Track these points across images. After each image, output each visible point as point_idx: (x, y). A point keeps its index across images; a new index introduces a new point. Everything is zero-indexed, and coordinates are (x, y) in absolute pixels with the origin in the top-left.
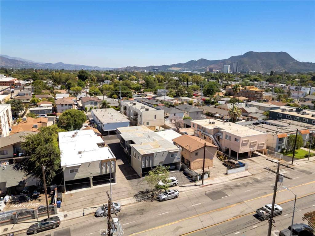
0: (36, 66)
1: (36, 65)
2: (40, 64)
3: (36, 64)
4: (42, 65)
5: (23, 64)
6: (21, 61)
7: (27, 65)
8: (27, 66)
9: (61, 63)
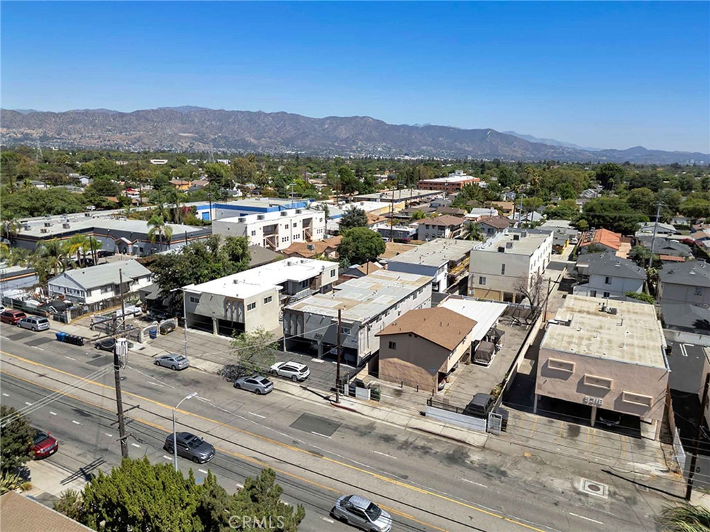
0: (580, 156)
1: (580, 153)
2: (590, 152)
3: (582, 152)
4: (594, 153)
5: (555, 152)
6: (552, 147)
7: (563, 153)
8: (561, 155)
9: (640, 149)
